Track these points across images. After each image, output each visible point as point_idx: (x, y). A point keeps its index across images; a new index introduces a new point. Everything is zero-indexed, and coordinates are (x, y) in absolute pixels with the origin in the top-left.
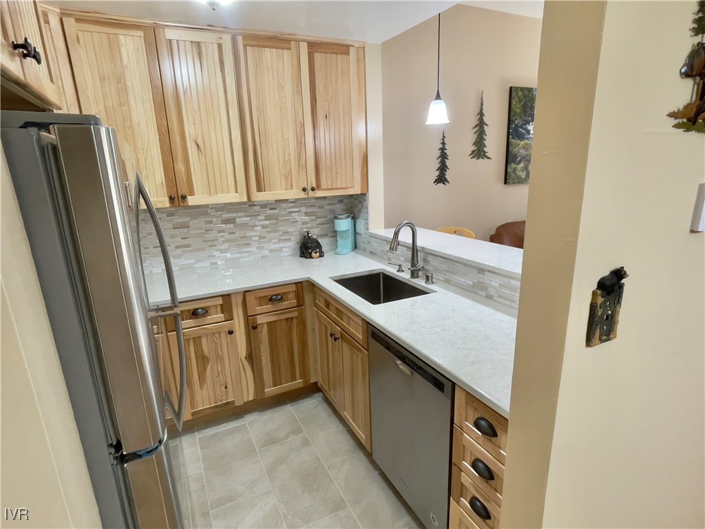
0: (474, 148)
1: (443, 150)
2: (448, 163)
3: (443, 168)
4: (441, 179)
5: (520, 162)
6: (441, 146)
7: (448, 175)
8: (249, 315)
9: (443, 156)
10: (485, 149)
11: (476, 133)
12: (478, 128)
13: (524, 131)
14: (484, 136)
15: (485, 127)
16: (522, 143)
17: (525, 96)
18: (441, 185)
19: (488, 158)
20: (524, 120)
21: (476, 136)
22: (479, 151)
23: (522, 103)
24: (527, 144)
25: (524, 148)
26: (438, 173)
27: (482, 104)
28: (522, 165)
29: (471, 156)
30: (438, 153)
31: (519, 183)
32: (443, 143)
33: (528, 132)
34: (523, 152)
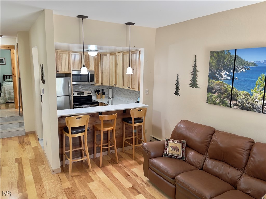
0: (191, 82)
2: (180, 87)
3: (177, 89)
4: (177, 93)
6: (177, 80)
7: (180, 92)
9: (178, 84)
10: (197, 83)
11: (192, 75)
12: (193, 73)
13: (217, 75)
14: (196, 77)
15: (197, 72)
16: (216, 82)
17: (218, 56)
18: (176, 95)
19: (198, 88)
20: (218, 69)
22: (194, 84)
23: (216, 60)
24: (220, 83)
25: (218, 85)
26: (175, 90)
27: (195, 62)
28: (216, 94)
29: (190, 85)
30: (176, 82)
31: (214, 104)
32: (178, 79)
33: (221, 76)
34: (217, 87)
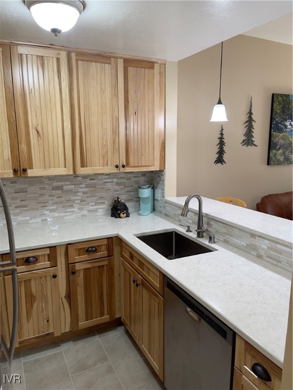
0: (244, 138)
1: (221, 138)
2: (225, 148)
3: (221, 152)
4: (220, 160)
5: (279, 149)
6: (220, 136)
7: (225, 157)
8: (70, 263)
9: (222, 143)
10: (253, 139)
11: (246, 127)
12: (247, 124)
13: (283, 126)
14: (252, 130)
15: (253, 123)
16: (281, 135)
17: (284, 101)
18: (219, 164)
19: (255, 145)
20: (283, 118)
21: (246, 129)
22: (248, 140)
23: (281, 106)
24: (284, 136)
25: (282, 138)
26: (217, 156)
27: (251, 106)
28: (281, 151)
29: (243, 144)
30: (218, 141)
31: (278, 164)
32: (222, 134)
33: (286, 127)
34: (281, 141)
